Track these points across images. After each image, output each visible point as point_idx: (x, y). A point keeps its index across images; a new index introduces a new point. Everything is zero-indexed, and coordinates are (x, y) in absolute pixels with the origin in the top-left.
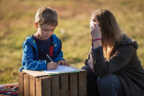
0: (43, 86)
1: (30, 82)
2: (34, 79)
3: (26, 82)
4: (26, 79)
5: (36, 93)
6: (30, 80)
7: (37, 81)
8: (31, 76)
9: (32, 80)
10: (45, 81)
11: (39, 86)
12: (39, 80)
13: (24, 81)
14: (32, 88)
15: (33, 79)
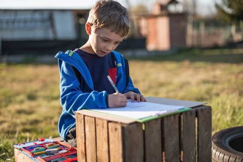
0: (127, 144)
1: (98, 132)
2: (105, 125)
3: (90, 131)
4: (90, 127)
5: (111, 157)
6: (98, 128)
7: (112, 131)
8: (99, 119)
9: (101, 127)
10: (130, 132)
11: (117, 143)
12: (116, 129)
13: (87, 130)
14: (102, 144)
15: (103, 127)
